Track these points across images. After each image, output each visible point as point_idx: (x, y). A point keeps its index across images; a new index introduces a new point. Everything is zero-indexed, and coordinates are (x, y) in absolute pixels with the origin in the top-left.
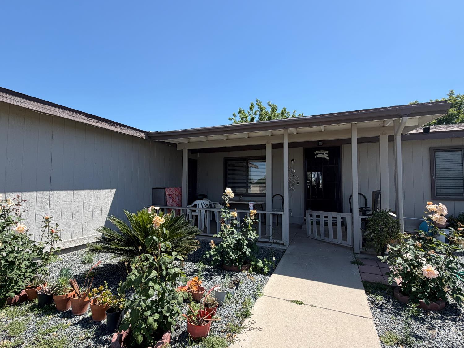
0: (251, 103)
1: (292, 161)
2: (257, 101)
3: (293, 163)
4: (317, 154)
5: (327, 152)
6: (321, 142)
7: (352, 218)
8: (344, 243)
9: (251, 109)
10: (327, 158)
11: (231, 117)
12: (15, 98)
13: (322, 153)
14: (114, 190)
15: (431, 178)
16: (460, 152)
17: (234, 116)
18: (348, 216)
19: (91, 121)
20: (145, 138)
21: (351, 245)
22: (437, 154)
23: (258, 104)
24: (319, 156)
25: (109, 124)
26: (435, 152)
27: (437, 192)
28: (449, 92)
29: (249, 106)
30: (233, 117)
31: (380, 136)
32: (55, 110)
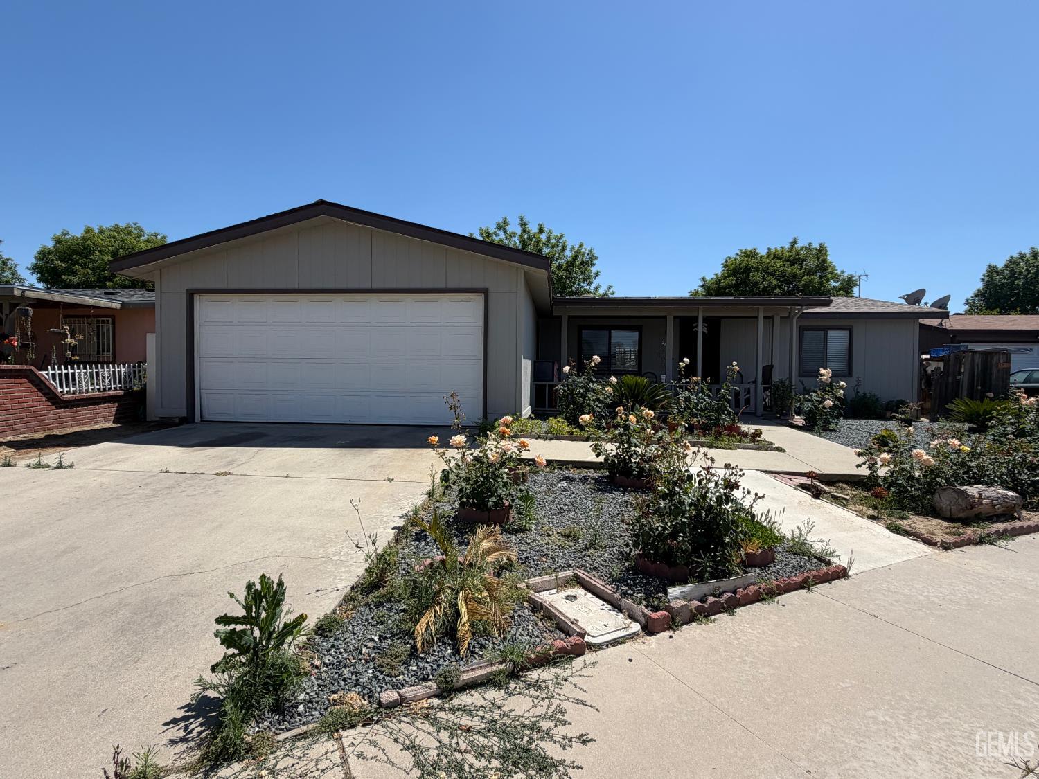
5: (706, 325)
7: (756, 387)
8: (747, 410)
10: (707, 332)
15: (800, 355)
16: (823, 332)
18: (752, 387)
22: (806, 332)
27: (804, 369)
28: (792, 240)
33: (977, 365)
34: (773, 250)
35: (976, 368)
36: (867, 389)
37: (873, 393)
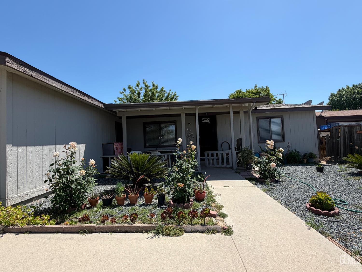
0: (137, 81)
1: (189, 124)
2: (144, 80)
3: (190, 125)
4: (204, 120)
5: (209, 119)
6: (207, 113)
7: (232, 152)
8: (228, 166)
9: (138, 86)
10: (209, 122)
11: (121, 91)
12: (49, 79)
13: (206, 120)
14: (85, 145)
15: (258, 132)
16: (268, 120)
17: (125, 90)
18: (230, 152)
19: (81, 95)
20: (103, 108)
21: (231, 166)
22: (260, 120)
23: (144, 83)
24: (205, 121)
25: (88, 98)
26: (259, 119)
27: (260, 139)
29: (136, 83)
30: (123, 91)
31: (240, 111)
32: (66, 88)
33: (347, 133)
34: (248, 90)
35: (346, 134)
36: (293, 148)
37: (296, 150)
